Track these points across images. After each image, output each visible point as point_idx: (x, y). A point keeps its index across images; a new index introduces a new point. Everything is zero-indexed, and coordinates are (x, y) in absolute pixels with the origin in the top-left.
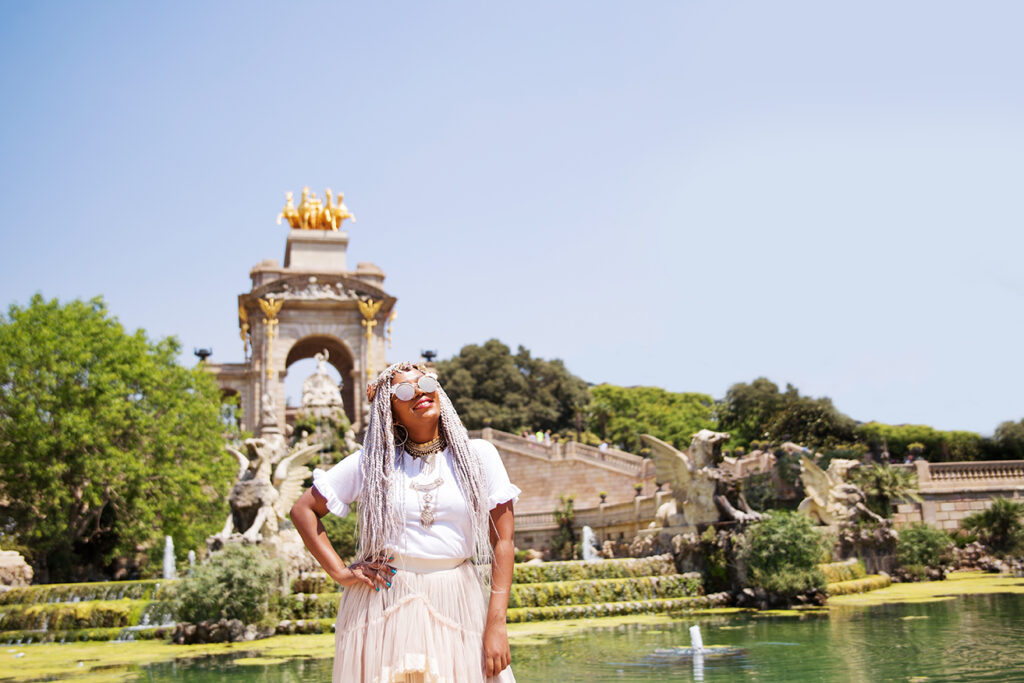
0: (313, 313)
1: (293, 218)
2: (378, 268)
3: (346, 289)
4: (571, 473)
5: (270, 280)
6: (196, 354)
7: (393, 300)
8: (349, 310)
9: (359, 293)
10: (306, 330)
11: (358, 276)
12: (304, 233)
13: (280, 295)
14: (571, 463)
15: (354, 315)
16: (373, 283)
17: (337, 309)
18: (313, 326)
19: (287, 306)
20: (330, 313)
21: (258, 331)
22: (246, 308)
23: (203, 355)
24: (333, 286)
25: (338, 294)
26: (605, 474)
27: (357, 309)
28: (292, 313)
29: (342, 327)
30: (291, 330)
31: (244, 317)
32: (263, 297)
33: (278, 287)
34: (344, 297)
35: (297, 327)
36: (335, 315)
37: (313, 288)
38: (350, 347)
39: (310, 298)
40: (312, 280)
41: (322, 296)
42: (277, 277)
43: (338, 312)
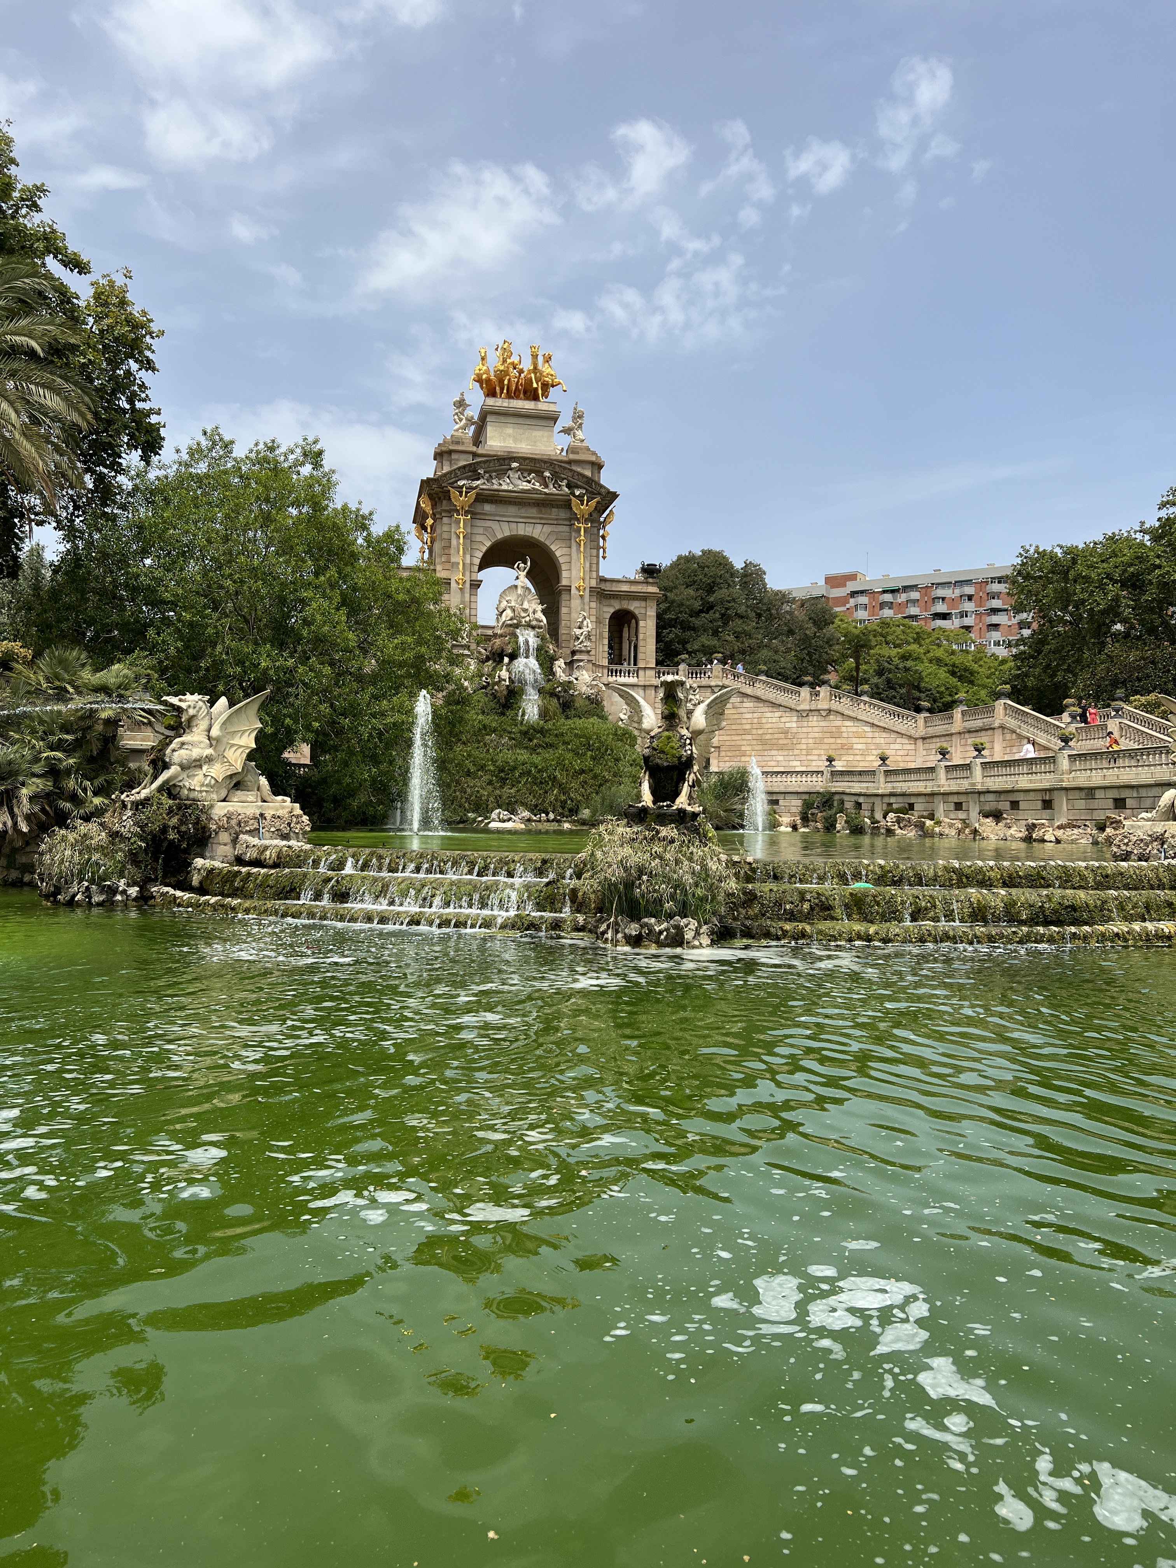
0: (512, 510)
1: (488, 381)
2: (594, 453)
3: (556, 477)
4: (823, 724)
5: (464, 461)
7: (614, 496)
8: (558, 507)
9: (569, 486)
10: (503, 531)
11: (570, 462)
12: (500, 403)
13: (475, 483)
15: (563, 514)
16: (588, 473)
17: (543, 503)
18: (514, 525)
19: (483, 498)
20: (533, 511)
21: (445, 528)
22: (431, 497)
24: (539, 473)
25: (547, 486)
26: (867, 729)
27: (567, 505)
28: (488, 507)
29: (547, 529)
30: (486, 528)
31: (428, 510)
32: (454, 485)
33: (471, 472)
34: (551, 489)
35: (495, 526)
36: (541, 512)
37: (514, 475)
38: (558, 554)
39: (511, 487)
40: (515, 465)
41: (525, 486)
42: (471, 459)
43: (543, 509)
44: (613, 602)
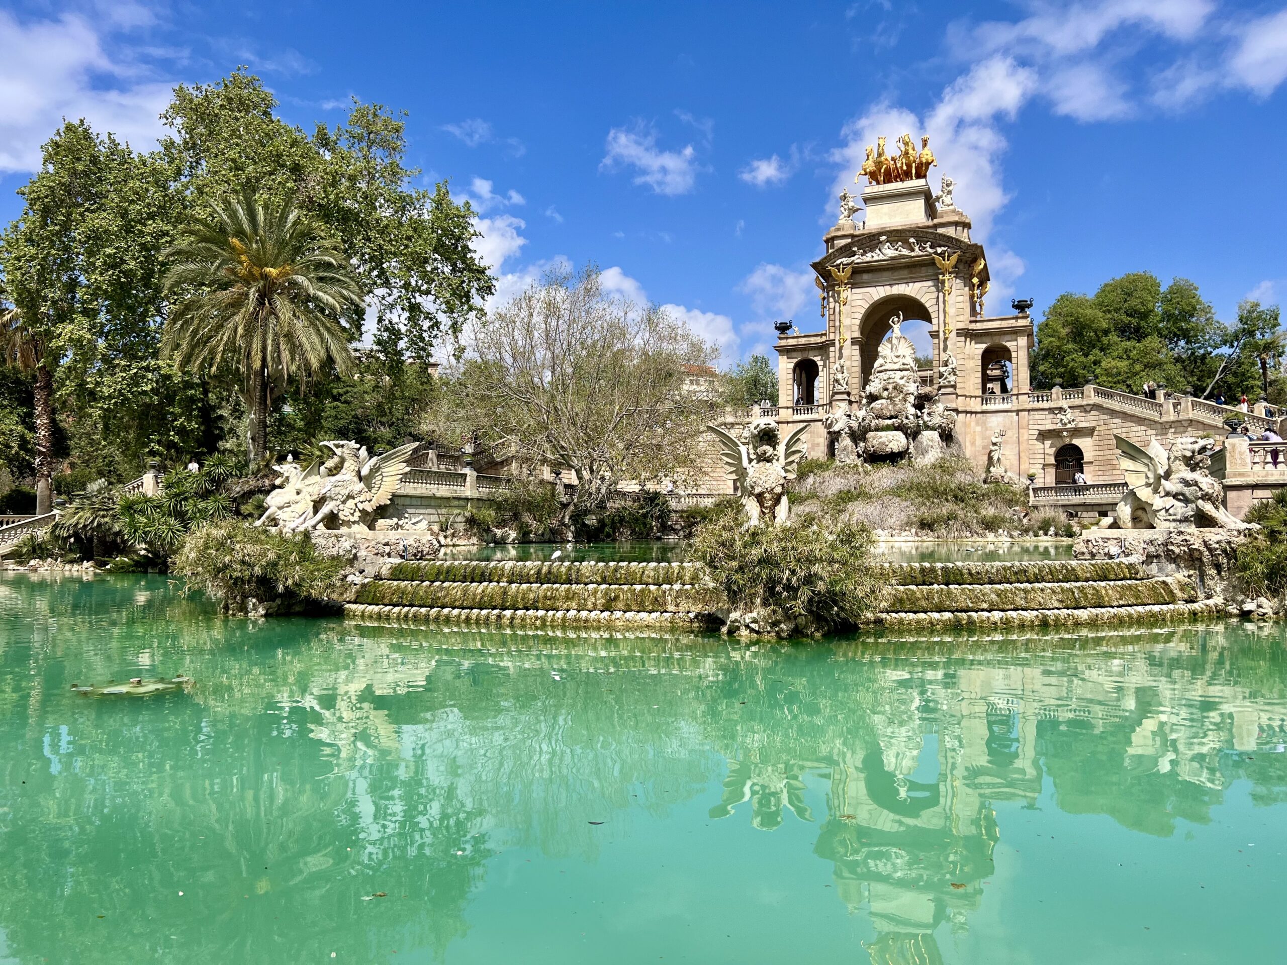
0: (887, 274)
1: (872, 172)
3: (920, 241)
5: (841, 244)
6: (776, 328)
7: (979, 250)
8: (925, 265)
9: (932, 247)
10: (879, 292)
12: (877, 189)
13: (851, 259)
14: (1185, 424)
15: (931, 271)
16: (951, 232)
17: (914, 265)
18: (888, 288)
19: (858, 270)
20: (905, 274)
21: (831, 299)
23: (783, 328)
24: (906, 241)
25: (913, 251)
27: (932, 263)
28: (865, 277)
29: (918, 286)
30: (864, 294)
33: (846, 251)
34: (917, 252)
35: (873, 290)
36: (911, 273)
37: (884, 247)
38: (927, 305)
39: (881, 257)
40: (883, 238)
41: (894, 254)
42: (849, 240)
43: (914, 270)
44: (984, 339)
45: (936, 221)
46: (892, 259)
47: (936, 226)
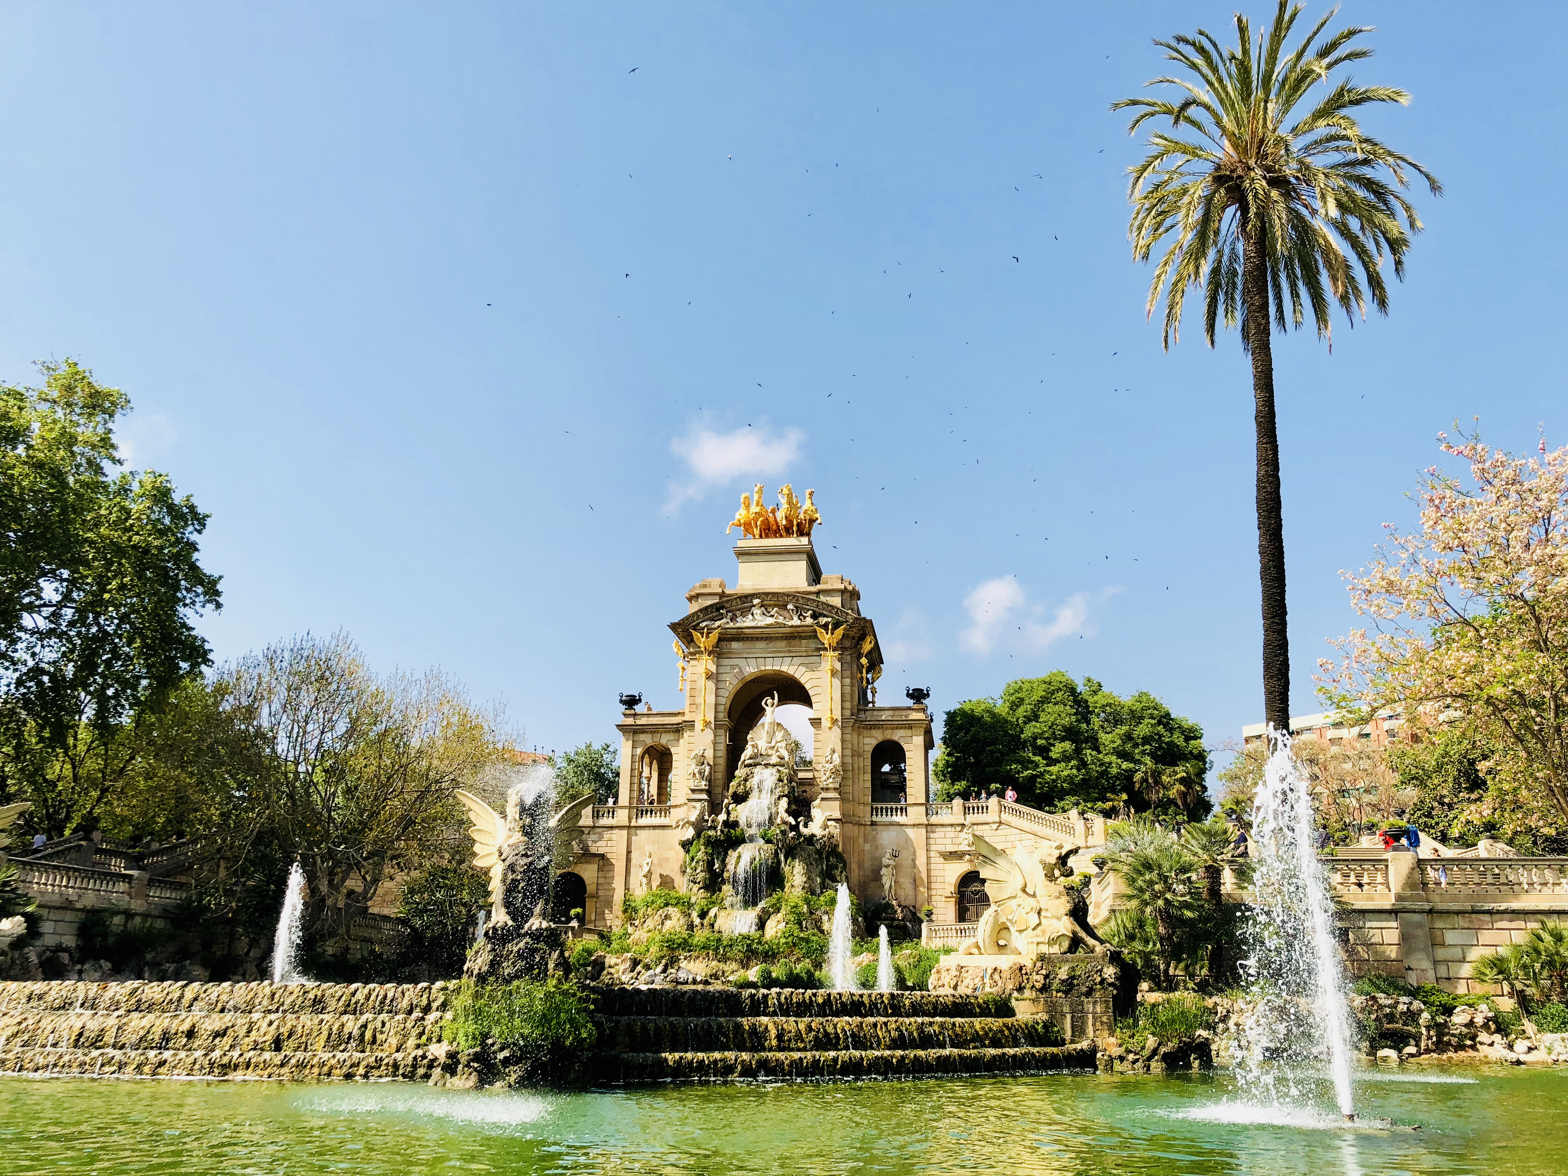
0: (761, 645)
3: (799, 611)
5: (709, 602)
6: (621, 701)
8: (806, 638)
9: (815, 616)
10: (752, 667)
13: (718, 623)
15: (813, 644)
16: (836, 601)
17: (793, 636)
18: (762, 661)
19: (727, 637)
20: (781, 645)
21: (692, 670)
23: (631, 702)
24: (784, 607)
27: (812, 635)
28: (735, 645)
29: (797, 662)
30: (733, 667)
32: (695, 628)
33: (714, 612)
34: (796, 621)
35: (741, 662)
36: (789, 645)
37: (757, 611)
38: (807, 686)
39: (753, 624)
40: (756, 601)
41: (770, 621)
42: (716, 600)
43: (792, 642)
44: (874, 732)
45: (819, 587)
46: (768, 626)
47: (818, 593)
